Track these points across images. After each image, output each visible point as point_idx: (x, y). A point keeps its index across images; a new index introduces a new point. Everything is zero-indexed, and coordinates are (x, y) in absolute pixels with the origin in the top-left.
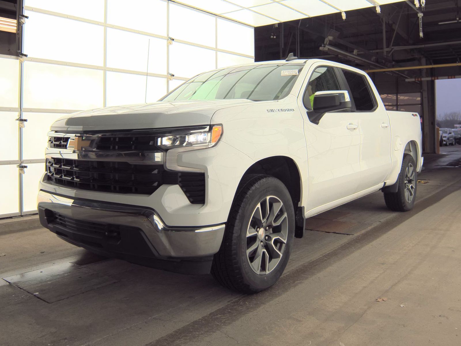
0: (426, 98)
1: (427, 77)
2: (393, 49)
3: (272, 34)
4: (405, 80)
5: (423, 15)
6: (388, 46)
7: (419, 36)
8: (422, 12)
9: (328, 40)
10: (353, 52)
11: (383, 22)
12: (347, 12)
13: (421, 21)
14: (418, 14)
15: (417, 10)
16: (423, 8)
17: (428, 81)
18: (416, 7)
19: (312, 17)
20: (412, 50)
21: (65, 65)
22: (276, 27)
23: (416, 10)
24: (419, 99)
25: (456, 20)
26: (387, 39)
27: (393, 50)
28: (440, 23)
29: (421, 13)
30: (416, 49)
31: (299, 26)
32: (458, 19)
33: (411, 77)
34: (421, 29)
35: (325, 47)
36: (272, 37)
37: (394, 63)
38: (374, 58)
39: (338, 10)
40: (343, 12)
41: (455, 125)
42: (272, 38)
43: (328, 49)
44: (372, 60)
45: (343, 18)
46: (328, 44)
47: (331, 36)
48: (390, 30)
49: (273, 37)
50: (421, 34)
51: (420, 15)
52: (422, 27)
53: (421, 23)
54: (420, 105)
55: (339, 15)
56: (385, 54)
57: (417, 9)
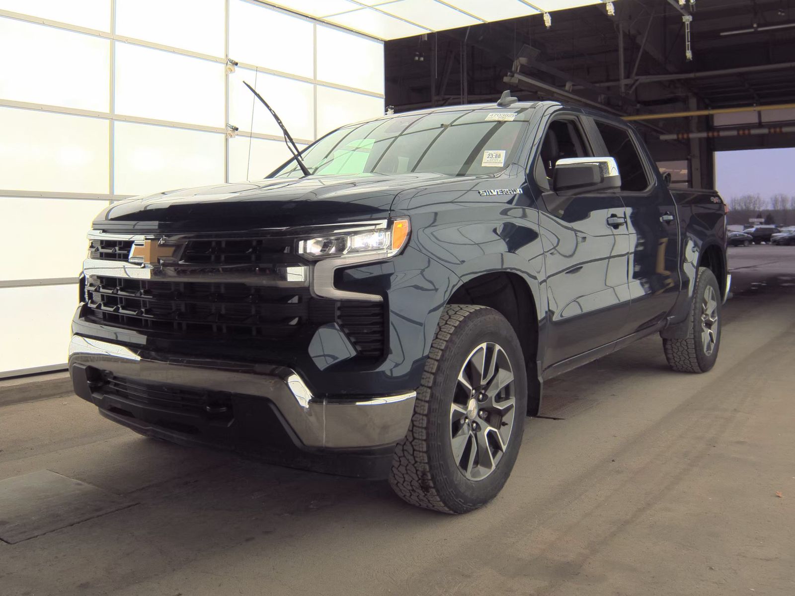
0: (697, 170)
1: (699, 131)
2: (637, 80)
3: (417, 53)
4: (658, 138)
5: (693, 18)
6: (628, 76)
7: (685, 56)
8: (691, 14)
9: (518, 64)
10: (565, 86)
11: (619, 32)
12: (553, 14)
13: (687, 31)
14: (683, 17)
15: (682, 9)
16: (692, 5)
17: (700, 139)
18: (680, 4)
19: (489, 23)
20: (672, 82)
21: (39, 110)
22: (425, 41)
23: (679, 9)
24: (685, 172)
25: (752, 27)
26: (625, 63)
27: (638, 83)
28: (722, 34)
29: (689, 15)
30: (679, 80)
31: (466, 38)
32: (755, 25)
33: (670, 133)
34: (688, 44)
35: (513, 76)
36: (417, 58)
37: (638, 106)
38: (603, 96)
39: (537, 10)
40: (546, 13)
41: (751, 220)
42: (417, 61)
43: (519, 80)
44: (599, 100)
45: (546, 24)
46: (518, 71)
47: (524, 57)
48: (632, 45)
49: (419, 59)
50: (689, 54)
51: (687, 19)
52: (689, 40)
53: (689, 33)
54: (687, 183)
55: (539, 18)
56: (623, 89)
57: (682, 7)
